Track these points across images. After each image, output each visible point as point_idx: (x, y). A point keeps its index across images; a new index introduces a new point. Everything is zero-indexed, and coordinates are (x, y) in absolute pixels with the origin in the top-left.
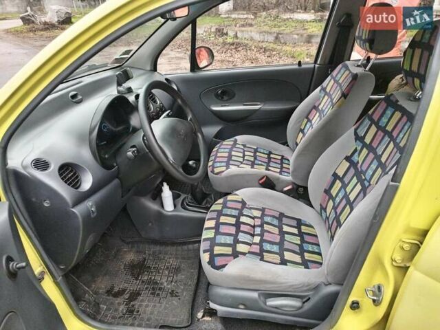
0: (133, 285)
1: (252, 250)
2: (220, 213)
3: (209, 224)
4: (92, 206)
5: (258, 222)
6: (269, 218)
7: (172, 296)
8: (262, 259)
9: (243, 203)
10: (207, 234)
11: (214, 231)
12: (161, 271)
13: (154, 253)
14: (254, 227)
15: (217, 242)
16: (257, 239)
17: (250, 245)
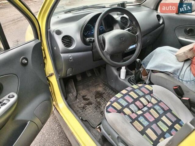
0: (92, 100)
1: (131, 115)
2: (133, 90)
3: (124, 92)
4: (70, 57)
5: (150, 105)
6: (159, 107)
7: (101, 113)
8: (131, 123)
9: (151, 92)
10: (119, 95)
11: (122, 95)
12: (105, 101)
13: (109, 93)
14: (144, 106)
15: (118, 101)
16: (140, 112)
17: (133, 112)
